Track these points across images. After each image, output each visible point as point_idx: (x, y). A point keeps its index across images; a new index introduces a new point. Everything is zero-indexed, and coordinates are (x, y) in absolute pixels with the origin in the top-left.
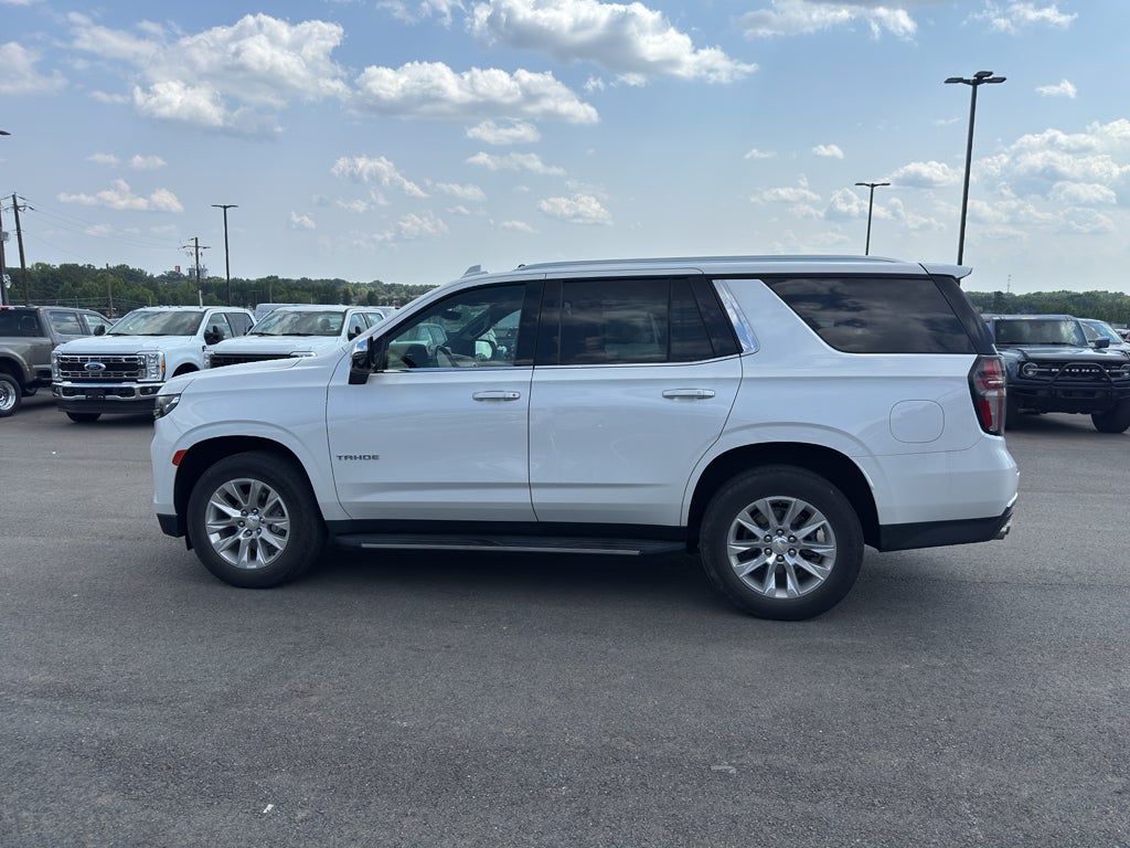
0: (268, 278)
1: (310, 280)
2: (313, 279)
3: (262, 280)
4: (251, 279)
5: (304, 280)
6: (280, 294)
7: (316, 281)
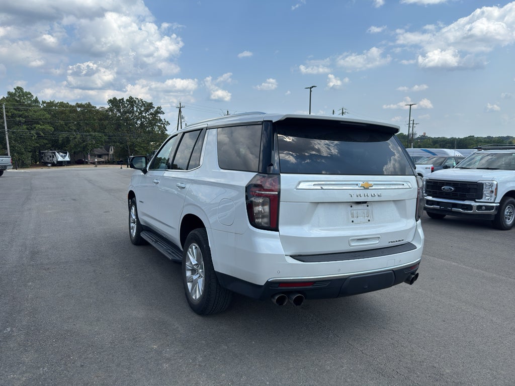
0: (469, 137)
1: (492, 137)
2: (494, 136)
3: (467, 137)
4: (461, 137)
5: (489, 137)
6: (472, 145)
7: (495, 137)
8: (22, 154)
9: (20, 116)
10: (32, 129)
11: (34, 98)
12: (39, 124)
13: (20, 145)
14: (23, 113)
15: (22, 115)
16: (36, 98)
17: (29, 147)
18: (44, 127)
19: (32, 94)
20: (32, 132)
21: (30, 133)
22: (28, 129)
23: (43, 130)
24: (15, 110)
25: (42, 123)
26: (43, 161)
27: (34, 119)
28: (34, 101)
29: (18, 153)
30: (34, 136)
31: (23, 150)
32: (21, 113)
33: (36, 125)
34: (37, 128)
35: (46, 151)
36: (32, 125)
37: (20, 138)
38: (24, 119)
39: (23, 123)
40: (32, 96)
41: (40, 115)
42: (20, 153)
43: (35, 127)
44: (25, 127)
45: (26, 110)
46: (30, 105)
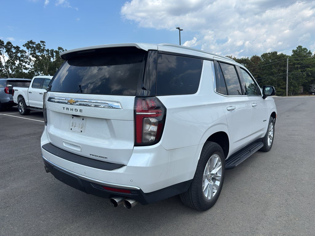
8: (296, 87)
9: (298, 64)
10: (304, 71)
11: (308, 51)
12: (309, 67)
13: (295, 82)
14: (300, 62)
15: (299, 63)
16: (310, 51)
17: (300, 83)
18: (312, 69)
19: (307, 49)
20: (304, 73)
21: (302, 74)
22: (301, 71)
23: (311, 71)
24: (296, 60)
25: (311, 67)
26: (310, 91)
27: (306, 65)
28: (308, 53)
29: (293, 86)
30: (305, 76)
31: (297, 85)
32: (298, 62)
33: (307, 69)
34: (307, 70)
35: (312, 85)
36: (304, 68)
37: (296, 77)
38: (300, 66)
39: (299, 68)
40: (307, 50)
41: (311, 62)
42: (295, 87)
43: (306, 70)
44: (300, 70)
45: (302, 60)
46: (305, 56)
